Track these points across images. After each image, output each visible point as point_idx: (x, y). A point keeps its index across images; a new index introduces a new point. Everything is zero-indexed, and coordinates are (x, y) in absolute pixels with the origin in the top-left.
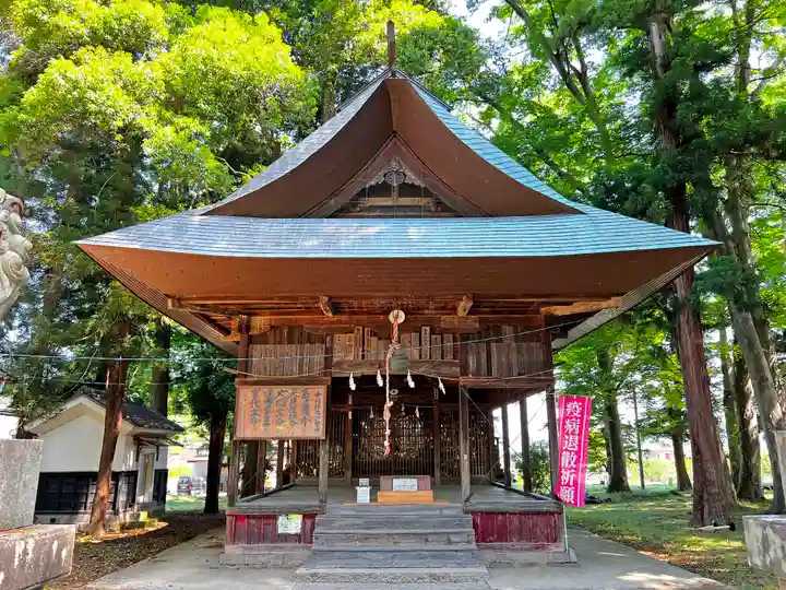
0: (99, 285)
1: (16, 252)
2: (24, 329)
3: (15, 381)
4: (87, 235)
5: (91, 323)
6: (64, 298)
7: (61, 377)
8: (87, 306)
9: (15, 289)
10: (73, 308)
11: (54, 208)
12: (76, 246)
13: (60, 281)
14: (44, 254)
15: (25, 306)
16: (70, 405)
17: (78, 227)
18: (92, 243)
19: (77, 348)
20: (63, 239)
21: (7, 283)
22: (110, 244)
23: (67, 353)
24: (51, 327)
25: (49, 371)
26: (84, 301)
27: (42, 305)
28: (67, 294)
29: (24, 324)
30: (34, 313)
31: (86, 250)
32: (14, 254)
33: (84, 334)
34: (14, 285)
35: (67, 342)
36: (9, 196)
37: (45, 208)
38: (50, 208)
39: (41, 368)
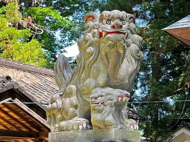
0: (182, 54)
1: (136, 44)
2: (143, 88)
3: (144, 120)
4: (170, 22)
5: (181, 80)
6: (163, 65)
7: (169, 116)
8: (177, 69)
9: (138, 65)
10: (169, 71)
11: (149, 8)
12: (165, 31)
13: (159, 55)
14: (148, 40)
15: (142, 73)
16: (177, 134)
17: (164, 18)
18: (174, 28)
19: (175, 97)
20: (157, 28)
21: (134, 61)
22: (185, 26)
23: (170, 101)
24: (158, 85)
25: (161, 114)
26: (175, 66)
27: (151, 72)
28: (164, 62)
29: (143, 85)
30: (147, 77)
31: (171, 33)
32: (135, 45)
33: (177, 87)
34: (137, 62)
35: (169, 94)
36: (128, 14)
37: (144, 10)
38: (147, 9)
39: (157, 111)
